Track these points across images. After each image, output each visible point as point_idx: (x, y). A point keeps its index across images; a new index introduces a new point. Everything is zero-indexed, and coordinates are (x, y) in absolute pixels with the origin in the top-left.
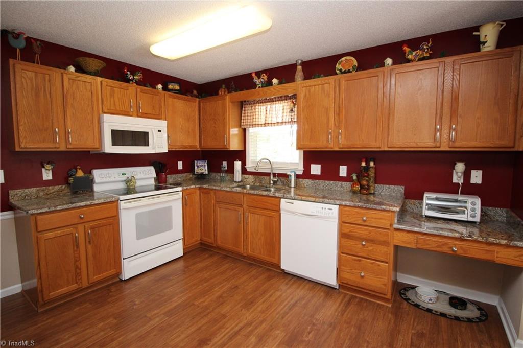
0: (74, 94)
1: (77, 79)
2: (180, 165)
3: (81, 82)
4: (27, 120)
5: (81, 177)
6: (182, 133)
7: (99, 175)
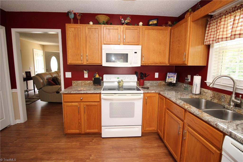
0: (90, 36)
1: (91, 28)
2: (157, 75)
3: (94, 29)
4: (71, 51)
5: (97, 78)
6: (154, 53)
7: (106, 77)
